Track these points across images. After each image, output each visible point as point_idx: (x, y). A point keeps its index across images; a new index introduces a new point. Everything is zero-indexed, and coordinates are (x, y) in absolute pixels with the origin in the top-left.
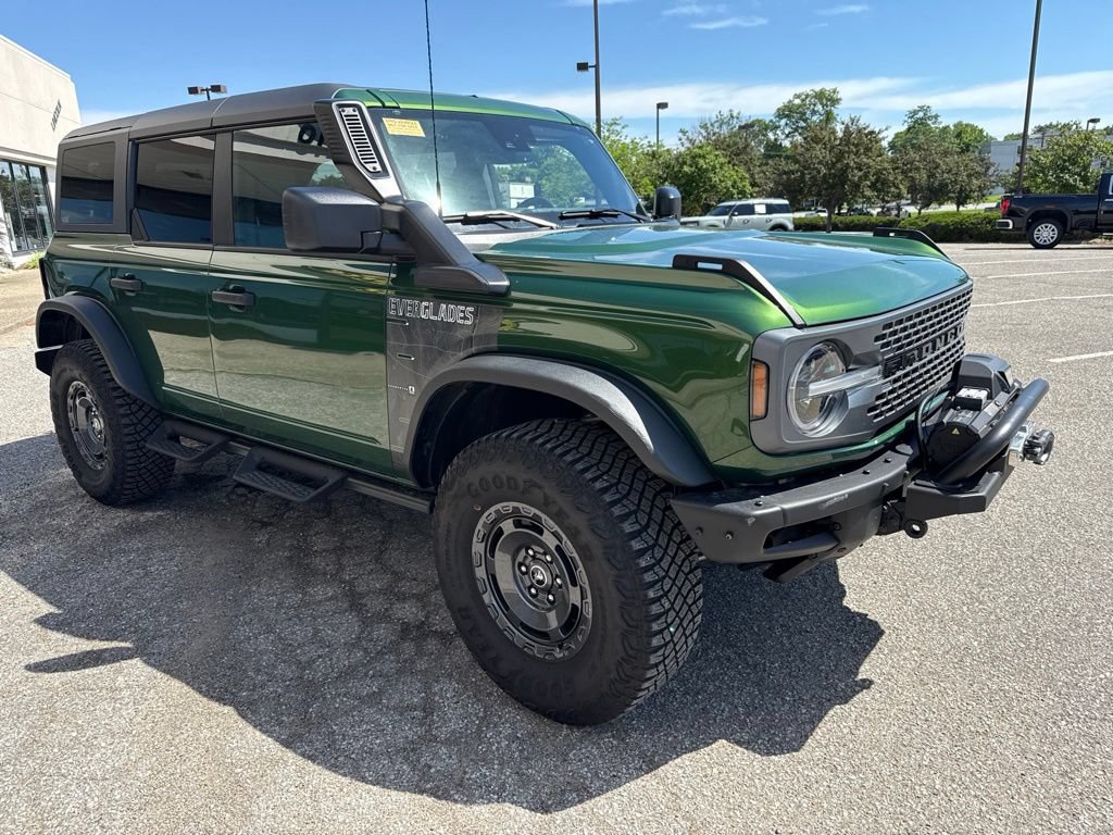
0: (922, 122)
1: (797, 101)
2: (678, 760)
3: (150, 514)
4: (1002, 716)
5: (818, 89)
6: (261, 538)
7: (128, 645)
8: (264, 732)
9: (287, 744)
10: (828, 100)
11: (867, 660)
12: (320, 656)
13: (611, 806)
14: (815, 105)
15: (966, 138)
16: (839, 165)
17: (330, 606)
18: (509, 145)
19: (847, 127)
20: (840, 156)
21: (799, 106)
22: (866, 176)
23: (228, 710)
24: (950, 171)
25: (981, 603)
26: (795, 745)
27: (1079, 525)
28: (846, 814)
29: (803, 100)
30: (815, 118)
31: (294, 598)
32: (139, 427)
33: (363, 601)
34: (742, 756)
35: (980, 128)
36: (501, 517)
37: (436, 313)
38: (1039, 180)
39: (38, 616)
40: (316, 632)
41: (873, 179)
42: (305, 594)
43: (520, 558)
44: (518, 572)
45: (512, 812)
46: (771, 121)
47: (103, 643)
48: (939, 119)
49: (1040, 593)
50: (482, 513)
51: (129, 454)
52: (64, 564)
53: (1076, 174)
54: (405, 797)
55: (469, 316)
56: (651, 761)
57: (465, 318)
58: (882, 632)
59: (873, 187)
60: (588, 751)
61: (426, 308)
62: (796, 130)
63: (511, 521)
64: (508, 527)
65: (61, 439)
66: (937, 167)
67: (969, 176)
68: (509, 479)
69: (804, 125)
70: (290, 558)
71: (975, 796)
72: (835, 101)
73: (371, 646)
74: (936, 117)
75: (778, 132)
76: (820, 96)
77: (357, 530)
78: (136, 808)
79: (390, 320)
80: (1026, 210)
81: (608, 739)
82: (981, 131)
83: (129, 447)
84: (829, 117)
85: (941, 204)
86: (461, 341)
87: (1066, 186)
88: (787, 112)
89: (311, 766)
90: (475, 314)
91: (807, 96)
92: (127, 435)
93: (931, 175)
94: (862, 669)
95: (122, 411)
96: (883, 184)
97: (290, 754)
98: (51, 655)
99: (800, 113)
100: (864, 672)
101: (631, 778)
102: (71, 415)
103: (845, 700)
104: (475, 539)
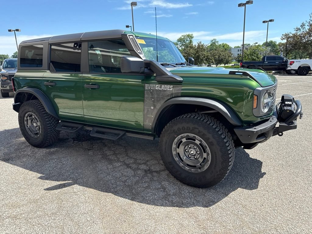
0: (214, 43)
1: (183, 37)
2: (232, 193)
3: (53, 149)
4: (297, 177)
5: (188, 34)
6: (90, 153)
7: (70, 182)
8: (124, 198)
9: (132, 199)
10: (191, 37)
11: (262, 168)
12: (127, 179)
13: (222, 204)
14: (187, 38)
15: (225, 47)
16: (197, 54)
17: (121, 167)
18: (162, 46)
19: (199, 44)
20: (197, 52)
21: (183, 39)
22: (204, 57)
23: (110, 194)
24: (224, 56)
25: (280, 154)
26: (256, 187)
27: (293, 137)
28: (275, 200)
29: (184, 37)
30: (187, 42)
31: (110, 167)
32: (51, 124)
33: (130, 165)
34: (245, 191)
35: (228, 45)
36: (182, 138)
37: (161, 87)
38: (247, 58)
39: (39, 177)
40: (122, 174)
41: (206, 58)
42: (113, 165)
43: (186, 148)
44: (185, 152)
45: (199, 208)
46: (176, 42)
47: (63, 182)
48: (219, 42)
49: (292, 152)
50: (177, 137)
51: (49, 132)
52: (36, 163)
53: (256, 56)
54: (171, 208)
55: (171, 88)
56: (225, 194)
57: (170, 89)
58: (262, 162)
59: (206, 60)
60: (209, 194)
61: (157, 86)
62: (183, 45)
63: (185, 138)
64: (184, 140)
65: (22, 130)
66: (221, 54)
67: (228, 57)
68: (187, 127)
69: (185, 43)
70: (102, 157)
71: (300, 193)
72: (192, 37)
73: (139, 175)
74: (218, 42)
75: (178, 45)
76: (188, 36)
77: (116, 149)
78: (101, 218)
79: (146, 90)
80: (246, 65)
81: (212, 190)
82: (229, 46)
83: (49, 130)
84: (191, 42)
85: (220, 64)
86: (169, 94)
87: (253, 59)
88: (180, 40)
89: (142, 204)
90: (173, 87)
91: (185, 36)
92: (48, 127)
93: (219, 57)
94: (262, 170)
95: (47, 120)
96: (208, 59)
97: (134, 202)
98: (49, 186)
99: (183, 40)
100: (263, 171)
101: (223, 198)
102: (25, 123)
103: (262, 177)
104: (173, 144)
